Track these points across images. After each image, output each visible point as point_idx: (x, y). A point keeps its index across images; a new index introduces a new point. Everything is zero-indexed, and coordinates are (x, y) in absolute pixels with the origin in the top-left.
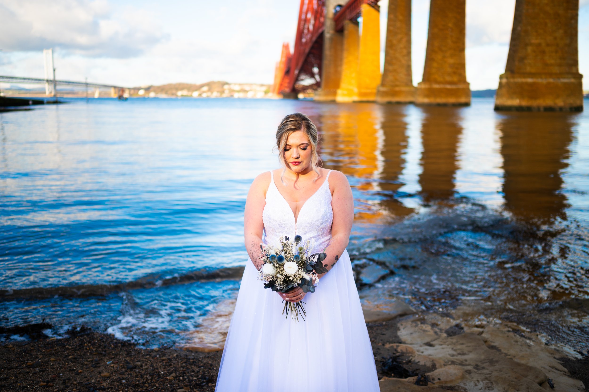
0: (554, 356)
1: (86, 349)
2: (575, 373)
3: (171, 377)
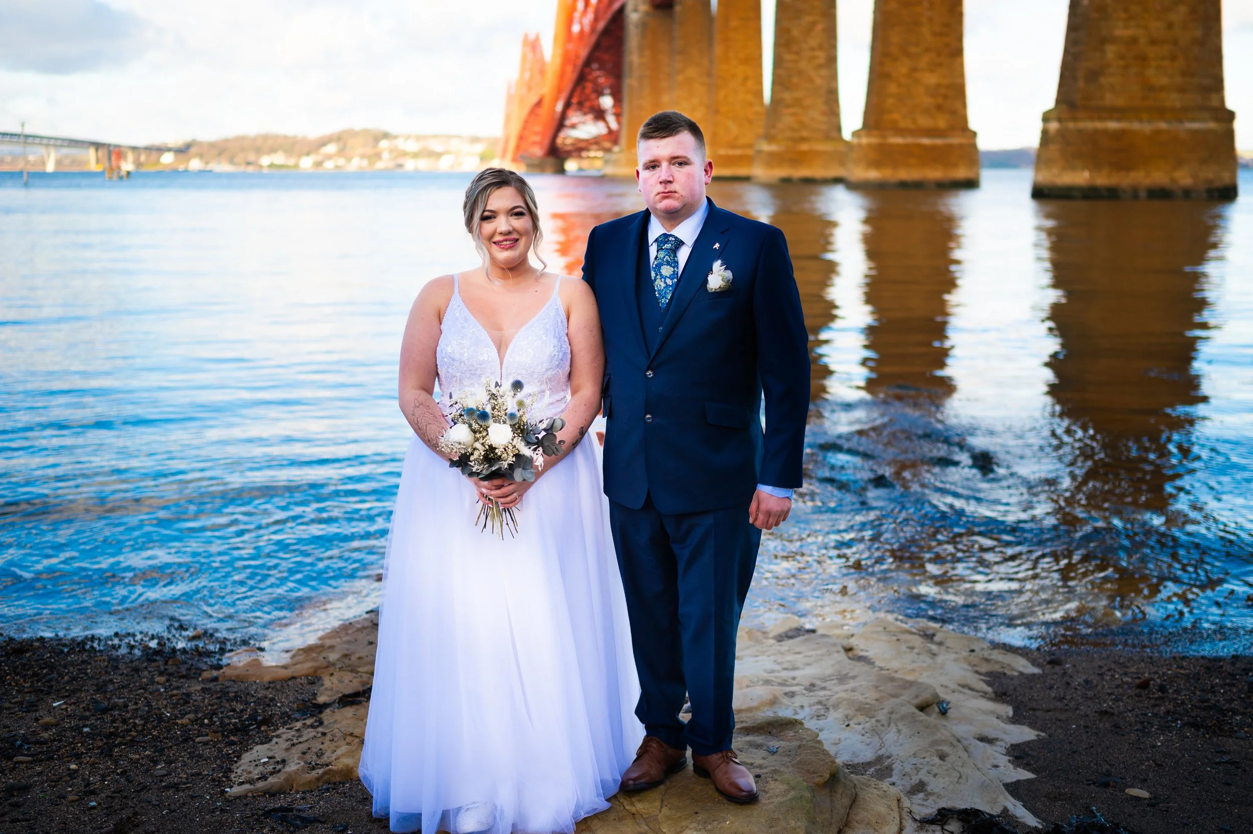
0: (977, 669)
1: (10, 684)
2: (1005, 694)
3: (185, 721)
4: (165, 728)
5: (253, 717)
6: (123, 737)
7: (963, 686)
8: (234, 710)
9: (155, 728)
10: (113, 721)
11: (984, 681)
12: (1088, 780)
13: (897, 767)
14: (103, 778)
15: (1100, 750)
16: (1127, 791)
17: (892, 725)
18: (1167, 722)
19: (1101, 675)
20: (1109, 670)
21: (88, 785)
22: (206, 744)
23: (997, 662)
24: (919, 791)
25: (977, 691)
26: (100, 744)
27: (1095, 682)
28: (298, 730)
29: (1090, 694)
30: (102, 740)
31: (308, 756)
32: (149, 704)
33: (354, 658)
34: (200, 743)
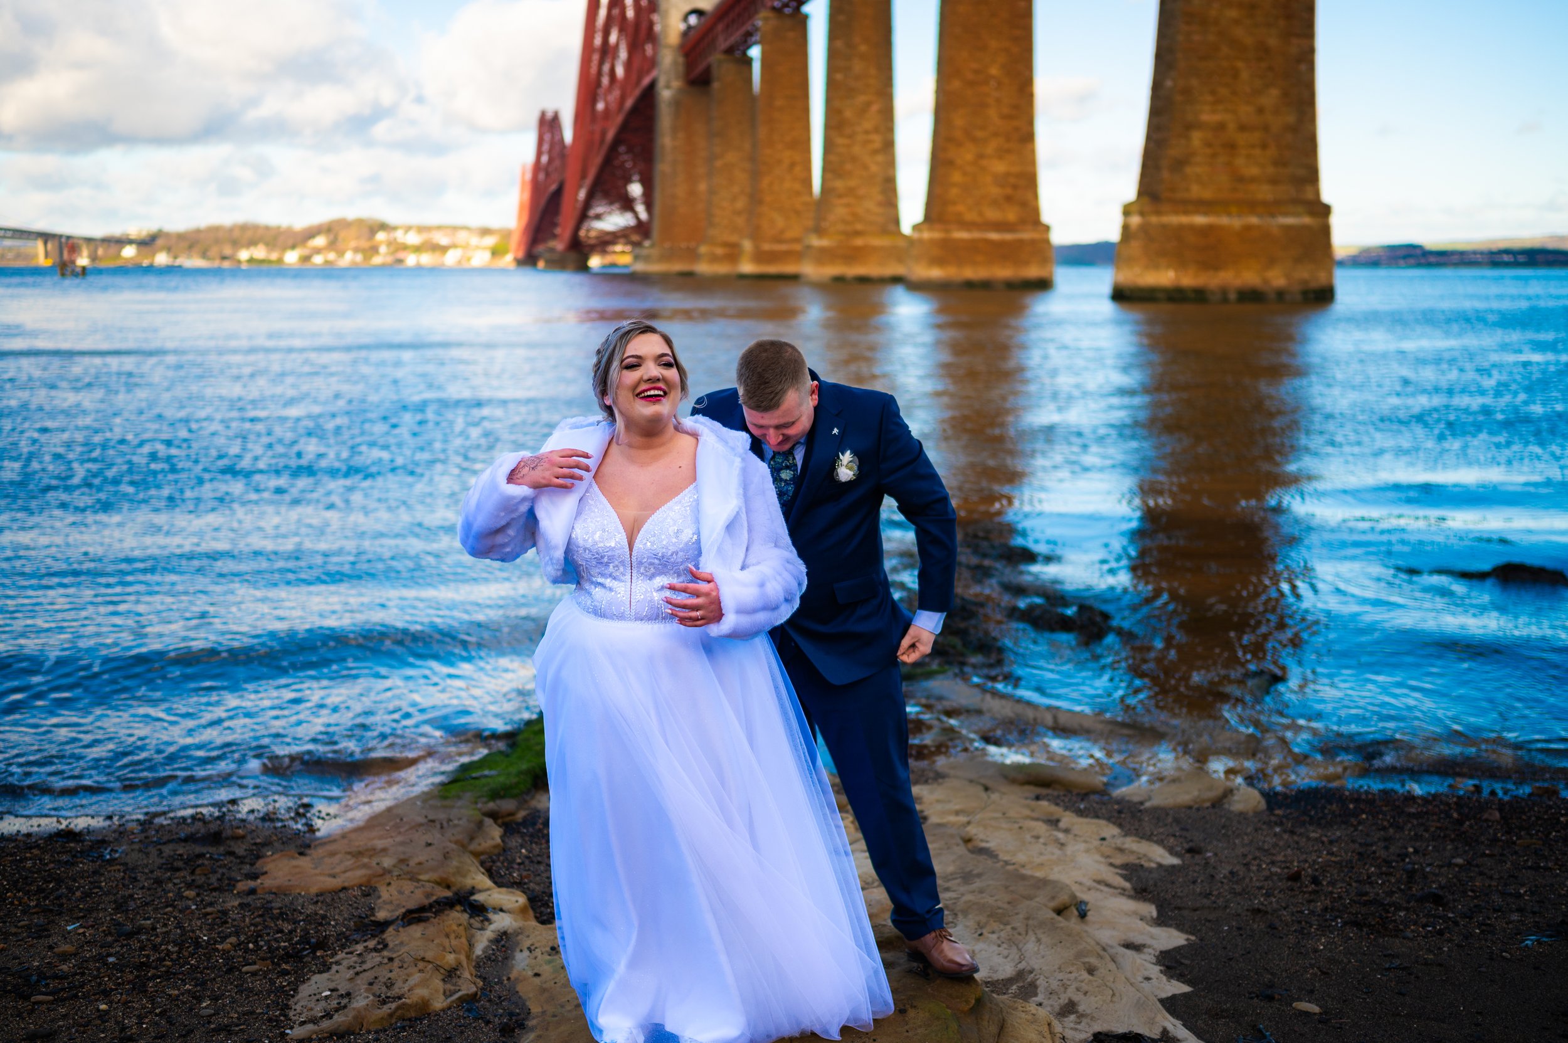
0: (1112, 860)
1: (12, 903)
2: (1144, 890)
3: (226, 946)
4: (204, 955)
5: (305, 939)
6: (156, 968)
7: (1099, 882)
8: (281, 931)
9: (192, 955)
10: (142, 949)
11: (1122, 876)
12: (1250, 993)
13: (1041, 982)
14: (140, 1018)
15: (1258, 956)
16: (1294, 1005)
17: (1030, 933)
18: (1326, 920)
19: (1247, 865)
20: (1255, 859)
21: (123, 1029)
22: (254, 974)
23: (1132, 852)
24: (1071, 1012)
25: (1115, 888)
26: (131, 977)
27: (1241, 873)
28: (360, 955)
29: (1238, 888)
30: (131, 972)
31: (375, 987)
32: (179, 926)
33: (412, 863)
34: (247, 973)
